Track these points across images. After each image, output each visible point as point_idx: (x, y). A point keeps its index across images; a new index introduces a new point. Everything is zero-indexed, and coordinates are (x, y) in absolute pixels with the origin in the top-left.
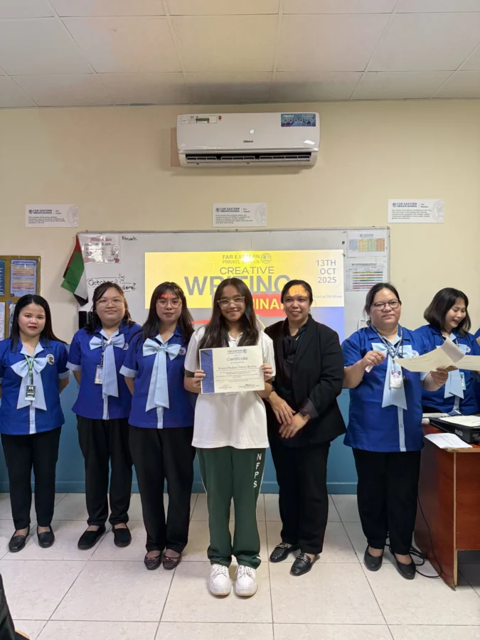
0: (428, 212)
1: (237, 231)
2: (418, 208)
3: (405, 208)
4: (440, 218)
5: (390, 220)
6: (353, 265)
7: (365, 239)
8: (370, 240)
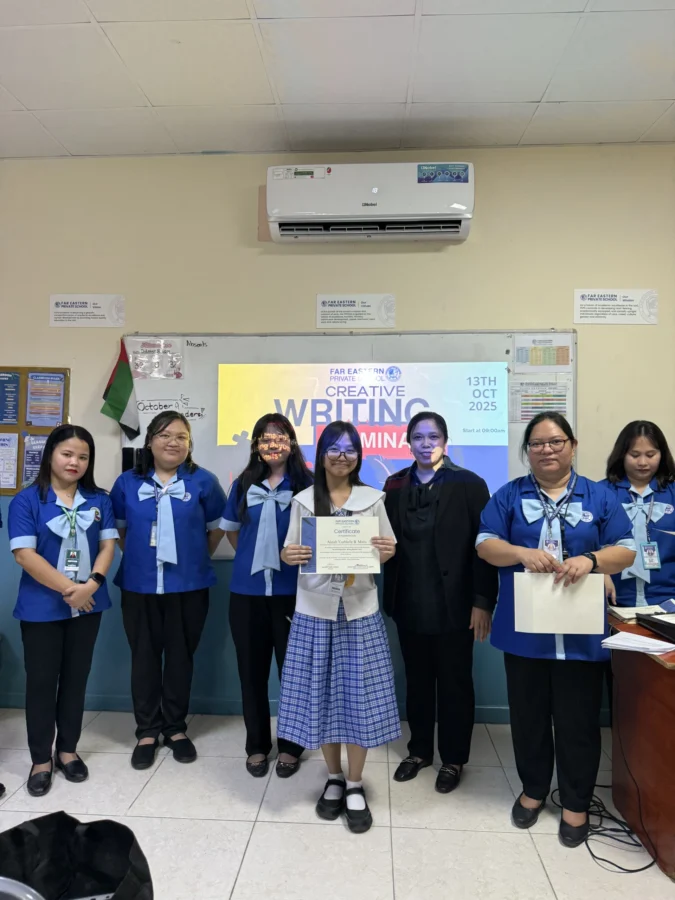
0: (634, 308)
1: (351, 334)
2: (619, 302)
3: (600, 302)
4: (652, 317)
5: (577, 319)
6: (522, 384)
7: (540, 346)
8: (548, 348)
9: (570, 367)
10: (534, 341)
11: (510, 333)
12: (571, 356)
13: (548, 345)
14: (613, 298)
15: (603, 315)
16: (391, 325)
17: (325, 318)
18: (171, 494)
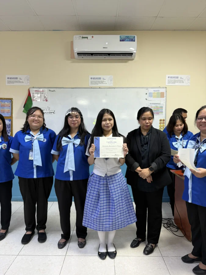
0: (183, 81)
1: (100, 88)
2: (179, 79)
3: (173, 79)
4: (189, 84)
5: (167, 84)
6: (150, 104)
7: (156, 92)
9: (165, 98)
10: (154, 91)
11: (147, 88)
12: (165, 95)
13: (158, 92)
14: (177, 77)
15: (174, 82)
16: (112, 85)
17: (92, 83)
18: (38, 139)
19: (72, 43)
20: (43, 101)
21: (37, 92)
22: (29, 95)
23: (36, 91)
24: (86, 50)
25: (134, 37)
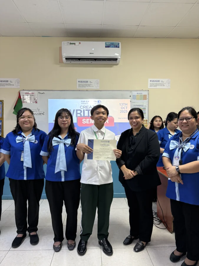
0: (164, 84)
1: (87, 91)
2: (160, 82)
3: (155, 82)
4: (169, 87)
5: (149, 87)
6: (134, 105)
7: (139, 95)
8: (141, 95)
9: (147, 101)
10: (137, 93)
11: (131, 91)
12: (147, 97)
13: (141, 94)
14: (159, 81)
15: (156, 86)
16: (98, 88)
17: (79, 86)
18: (29, 140)
19: (60, 49)
20: (33, 102)
21: (27, 95)
22: (20, 97)
23: (26, 93)
24: (74, 55)
25: (119, 44)
